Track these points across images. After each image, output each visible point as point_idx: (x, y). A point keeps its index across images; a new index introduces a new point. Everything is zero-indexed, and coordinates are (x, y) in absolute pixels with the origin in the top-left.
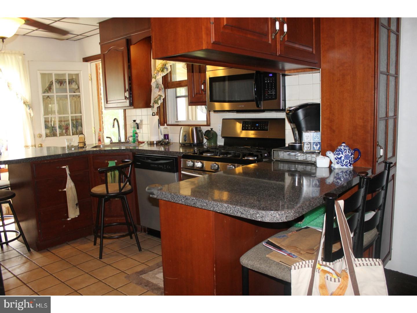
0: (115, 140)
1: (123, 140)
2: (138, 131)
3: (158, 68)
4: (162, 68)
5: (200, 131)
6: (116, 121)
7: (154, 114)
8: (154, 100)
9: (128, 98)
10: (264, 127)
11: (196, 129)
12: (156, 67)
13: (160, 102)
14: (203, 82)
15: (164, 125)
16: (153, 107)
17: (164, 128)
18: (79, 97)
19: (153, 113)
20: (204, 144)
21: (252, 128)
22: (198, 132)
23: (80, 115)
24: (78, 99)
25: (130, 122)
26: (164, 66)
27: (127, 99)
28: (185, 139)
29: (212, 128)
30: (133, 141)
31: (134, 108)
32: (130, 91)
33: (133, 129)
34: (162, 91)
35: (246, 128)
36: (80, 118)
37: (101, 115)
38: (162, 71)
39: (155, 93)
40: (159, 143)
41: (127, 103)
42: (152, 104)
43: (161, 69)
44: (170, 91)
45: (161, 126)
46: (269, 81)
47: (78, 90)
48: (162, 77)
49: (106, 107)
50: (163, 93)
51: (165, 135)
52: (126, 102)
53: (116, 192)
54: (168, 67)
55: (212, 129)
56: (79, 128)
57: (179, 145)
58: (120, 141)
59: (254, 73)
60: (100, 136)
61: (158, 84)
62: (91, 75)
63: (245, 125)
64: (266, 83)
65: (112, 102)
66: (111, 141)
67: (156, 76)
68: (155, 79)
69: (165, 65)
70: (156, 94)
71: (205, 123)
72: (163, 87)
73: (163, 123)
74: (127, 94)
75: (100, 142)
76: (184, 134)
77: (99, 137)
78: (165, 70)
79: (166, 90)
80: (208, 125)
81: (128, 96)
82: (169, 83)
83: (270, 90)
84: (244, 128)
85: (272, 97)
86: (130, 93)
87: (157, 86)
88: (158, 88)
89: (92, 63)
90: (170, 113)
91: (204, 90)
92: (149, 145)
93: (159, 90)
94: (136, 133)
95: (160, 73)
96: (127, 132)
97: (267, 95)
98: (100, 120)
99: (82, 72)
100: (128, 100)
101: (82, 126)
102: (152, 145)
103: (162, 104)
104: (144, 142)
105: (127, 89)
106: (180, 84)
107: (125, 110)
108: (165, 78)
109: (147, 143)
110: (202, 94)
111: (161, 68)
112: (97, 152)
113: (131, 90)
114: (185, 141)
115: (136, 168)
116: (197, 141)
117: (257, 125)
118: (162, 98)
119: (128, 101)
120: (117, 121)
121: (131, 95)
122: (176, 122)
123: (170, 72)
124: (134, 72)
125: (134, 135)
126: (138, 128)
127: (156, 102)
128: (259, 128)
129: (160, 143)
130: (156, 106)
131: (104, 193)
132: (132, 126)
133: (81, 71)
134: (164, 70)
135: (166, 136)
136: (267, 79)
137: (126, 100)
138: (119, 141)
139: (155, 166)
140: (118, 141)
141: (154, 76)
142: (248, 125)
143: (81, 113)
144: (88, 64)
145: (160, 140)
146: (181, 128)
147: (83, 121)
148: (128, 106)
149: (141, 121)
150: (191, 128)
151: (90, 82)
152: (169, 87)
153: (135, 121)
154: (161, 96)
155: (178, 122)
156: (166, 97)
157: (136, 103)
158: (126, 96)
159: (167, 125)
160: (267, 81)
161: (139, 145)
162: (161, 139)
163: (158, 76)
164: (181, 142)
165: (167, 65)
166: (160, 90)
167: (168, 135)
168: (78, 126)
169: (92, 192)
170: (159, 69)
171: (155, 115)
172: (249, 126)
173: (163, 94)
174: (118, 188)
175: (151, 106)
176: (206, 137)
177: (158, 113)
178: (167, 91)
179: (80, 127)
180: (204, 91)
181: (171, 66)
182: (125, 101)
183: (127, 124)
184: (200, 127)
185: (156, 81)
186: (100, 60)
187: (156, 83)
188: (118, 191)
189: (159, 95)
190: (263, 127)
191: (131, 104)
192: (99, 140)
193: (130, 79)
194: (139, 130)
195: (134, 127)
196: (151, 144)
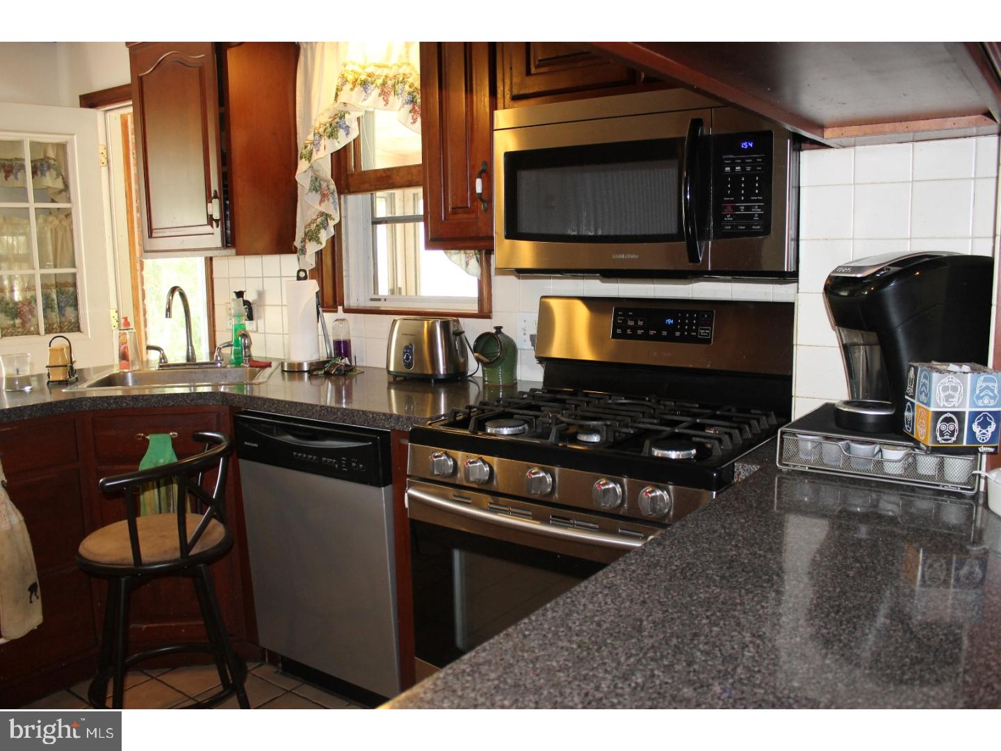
0: (177, 356)
1: (202, 355)
2: (249, 326)
3: (317, 125)
4: (331, 125)
5: (459, 333)
6: (177, 294)
7: (302, 274)
8: (307, 230)
9: (217, 221)
10: (696, 331)
11: (445, 326)
12: (313, 122)
13: (325, 236)
14: (480, 168)
15: (336, 311)
16: (303, 251)
17: (336, 320)
18: (68, 214)
19: (299, 271)
20: (471, 376)
21: (652, 332)
22: (452, 337)
23: (72, 270)
24: (65, 223)
25: (224, 299)
26: (337, 120)
27: (214, 223)
28: (407, 358)
29: (501, 328)
30: (235, 358)
31: (238, 254)
32: (226, 199)
33: (233, 321)
34: (331, 200)
35: (629, 332)
36: (70, 280)
37: (139, 273)
38: (332, 135)
39: (309, 207)
40: (319, 370)
41: (214, 237)
42: (297, 243)
43: (329, 130)
44: (355, 201)
45: (324, 314)
46: (738, 168)
47: (64, 193)
48: (332, 154)
49: (149, 249)
50: (335, 206)
51: (338, 344)
52: (213, 234)
53: (168, 557)
54: (351, 121)
55: (499, 329)
56: (69, 311)
57: (385, 378)
58: (191, 358)
59: (683, 139)
60: (126, 343)
61: (316, 179)
62: (107, 149)
63: (625, 322)
64: (728, 175)
65: (168, 233)
66: (161, 359)
67: (312, 150)
68: (310, 161)
69: (342, 117)
70: (314, 210)
71: (474, 308)
72: (333, 186)
73: (331, 302)
74: (215, 209)
75: (124, 362)
76: (406, 343)
77: (123, 347)
78: (341, 133)
79: (342, 197)
80: (484, 312)
81: (216, 216)
82: (352, 175)
83: (743, 202)
84: (619, 331)
85: (749, 227)
86: (225, 204)
87: (316, 185)
88: (317, 191)
89: (108, 114)
90: (352, 272)
91: (484, 198)
92: (286, 374)
93: (320, 198)
94: (245, 336)
95: (325, 141)
96: (217, 328)
97: (729, 218)
98: (135, 288)
99: (75, 136)
100: (218, 226)
101: (75, 305)
102: (296, 374)
103: (330, 245)
104: (269, 365)
105: (215, 191)
106: (388, 179)
107: (210, 261)
108: (339, 158)
109: (279, 370)
110: (472, 211)
111: (328, 125)
112: (109, 404)
113: (227, 195)
114: (409, 365)
115: (244, 458)
116: (447, 369)
117: (670, 321)
118: (332, 223)
119: (217, 231)
120: (183, 295)
121: (228, 213)
122: (372, 300)
123: (356, 141)
124: (239, 139)
125: (237, 341)
126: (250, 317)
127: (312, 236)
128: (678, 334)
129: (321, 369)
130: (312, 248)
131: (125, 562)
132: (233, 312)
133: (73, 135)
134: (337, 131)
135: (342, 348)
136: (733, 160)
137: (212, 226)
138: (188, 359)
139: (310, 456)
140: (184, 361)
141: (304, 151)
142: (636, 323)
143: (74, 266)
144: (98, 113)
145: (321, 360)
146: (395, 321)
147: (79, 290)
148: (217, 249)
149: (261, 294)
150: (428, 324)
151: (104, 170)
152: (352, 190)
153: (240, 294)
154: (327, 216)
155: (379, 300)
156: (343, 219)
157: (243, 238)
158: (211, 216)
159: (346, 311)
160: (733, 169)
161: (253, 375)
162: (324, 357)
163: (318, 150)
164: (392, 369)
165: (346, 115)
166: (324, 197)
167: (347, 344)
168: (65, 306)
169: (80, 556)
170: (321, 130)
171: (305, 278)
172: (640, 323)
173: (336, 209)
174: (177, 543)
175: (296, 248)
176: (482, 357)
177: (317, 273)
178: (345, 202)
179: (72, 308)
180: (482, 201)
181: (358, 119)
182: (208, 229)
183: (216, 303)
184: (458, 321)
185: (311, 167)
186: (131, 103)
187: (310, 174)
188: (178, 555)
189: (322, 214)
190: (690, 330)
191: (229, 240)
192: (124, 356)
193: (225, 159)
194: (254, 322)
195: (238, 316)
196: (294, 371)
